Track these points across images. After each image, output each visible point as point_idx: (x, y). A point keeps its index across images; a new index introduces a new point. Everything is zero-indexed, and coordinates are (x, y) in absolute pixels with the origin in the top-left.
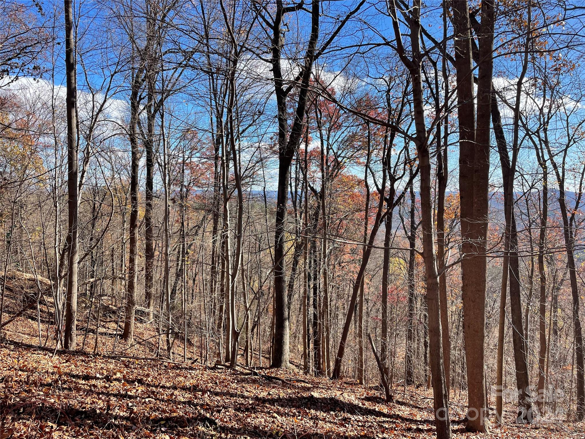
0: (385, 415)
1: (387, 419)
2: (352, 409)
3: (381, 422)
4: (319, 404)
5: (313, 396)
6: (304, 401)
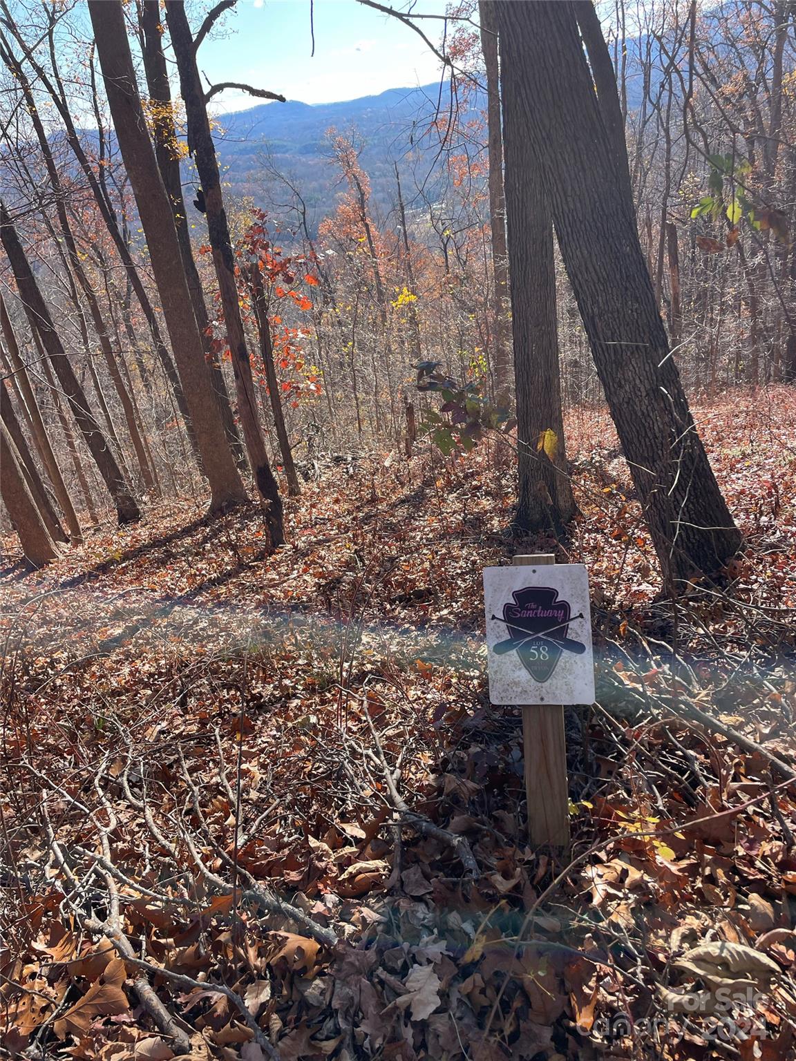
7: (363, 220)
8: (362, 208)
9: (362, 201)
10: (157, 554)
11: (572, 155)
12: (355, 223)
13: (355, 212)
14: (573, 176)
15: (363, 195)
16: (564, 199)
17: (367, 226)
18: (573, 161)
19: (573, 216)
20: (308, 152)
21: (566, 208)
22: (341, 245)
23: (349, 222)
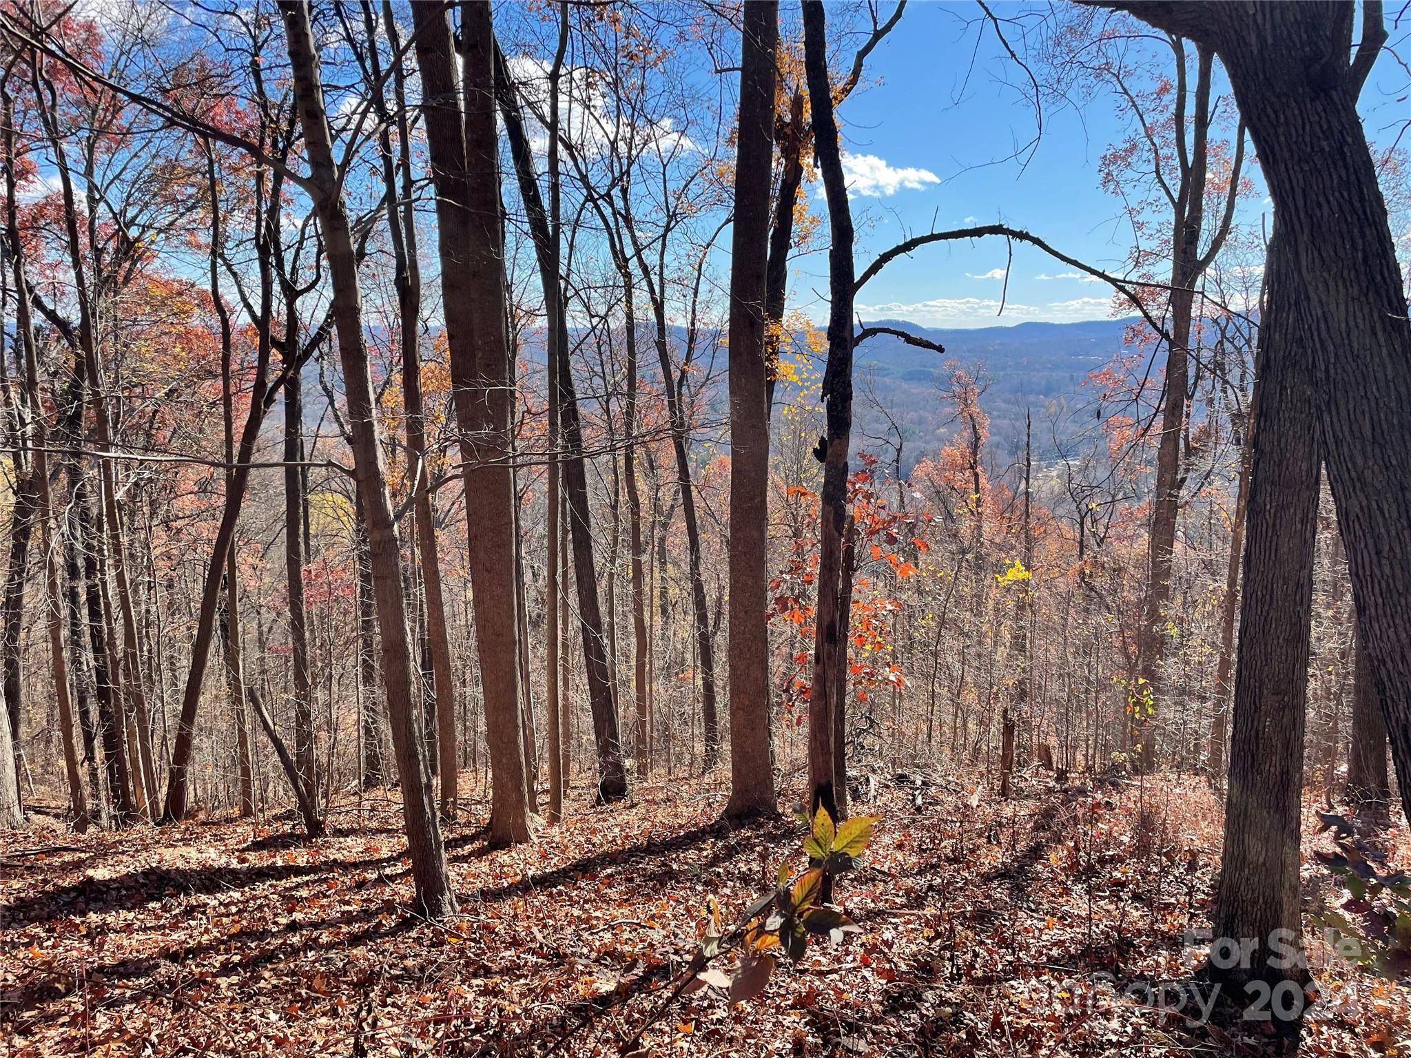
0: (298, 871)
1: (306, 878)
2: (211, 880)
3: (291, 889)
4: (114, 893)
5: (91, 879)
6: (65, 898)
7: (972, 467)
8: (974, 453)
9: (975, 446)
10: (651, 865)
11: (1394, 507)
12: (962, 470)
13: (963, 456)
14: (1393, 533)
15: (978, 439)
16: (1375, 561)
17: (976, 475)
18: (1395, 515)
19: (1388, 585)
20: (912, 379)
21: (1377, 572)
22: (938, 492)
23: (954, 467)
